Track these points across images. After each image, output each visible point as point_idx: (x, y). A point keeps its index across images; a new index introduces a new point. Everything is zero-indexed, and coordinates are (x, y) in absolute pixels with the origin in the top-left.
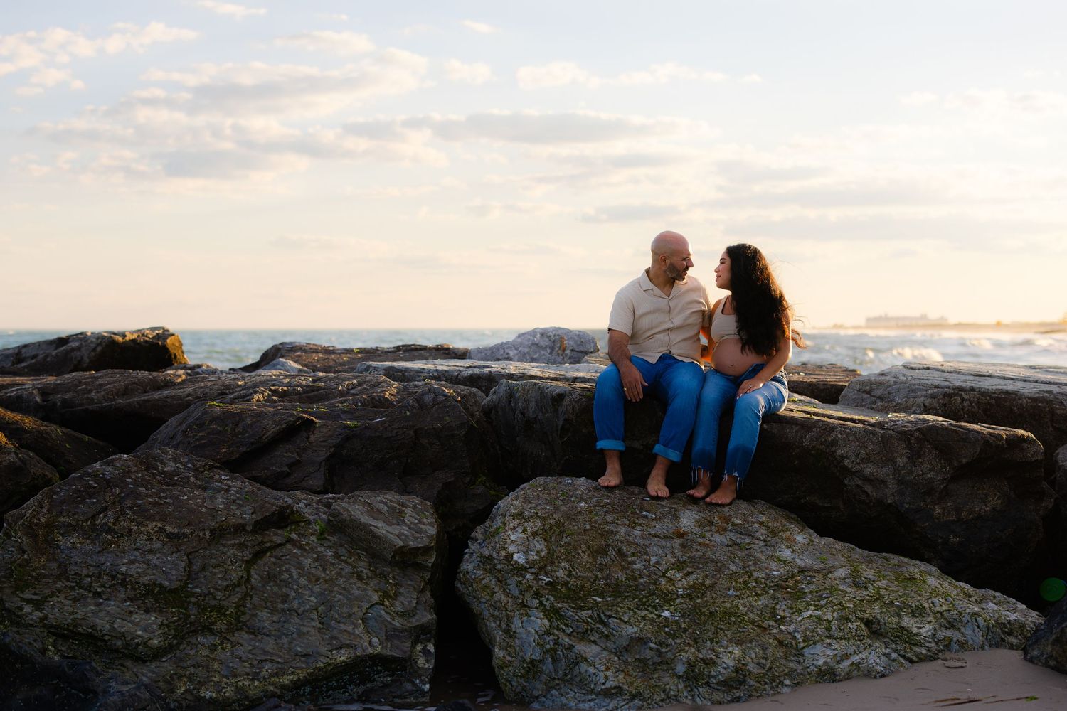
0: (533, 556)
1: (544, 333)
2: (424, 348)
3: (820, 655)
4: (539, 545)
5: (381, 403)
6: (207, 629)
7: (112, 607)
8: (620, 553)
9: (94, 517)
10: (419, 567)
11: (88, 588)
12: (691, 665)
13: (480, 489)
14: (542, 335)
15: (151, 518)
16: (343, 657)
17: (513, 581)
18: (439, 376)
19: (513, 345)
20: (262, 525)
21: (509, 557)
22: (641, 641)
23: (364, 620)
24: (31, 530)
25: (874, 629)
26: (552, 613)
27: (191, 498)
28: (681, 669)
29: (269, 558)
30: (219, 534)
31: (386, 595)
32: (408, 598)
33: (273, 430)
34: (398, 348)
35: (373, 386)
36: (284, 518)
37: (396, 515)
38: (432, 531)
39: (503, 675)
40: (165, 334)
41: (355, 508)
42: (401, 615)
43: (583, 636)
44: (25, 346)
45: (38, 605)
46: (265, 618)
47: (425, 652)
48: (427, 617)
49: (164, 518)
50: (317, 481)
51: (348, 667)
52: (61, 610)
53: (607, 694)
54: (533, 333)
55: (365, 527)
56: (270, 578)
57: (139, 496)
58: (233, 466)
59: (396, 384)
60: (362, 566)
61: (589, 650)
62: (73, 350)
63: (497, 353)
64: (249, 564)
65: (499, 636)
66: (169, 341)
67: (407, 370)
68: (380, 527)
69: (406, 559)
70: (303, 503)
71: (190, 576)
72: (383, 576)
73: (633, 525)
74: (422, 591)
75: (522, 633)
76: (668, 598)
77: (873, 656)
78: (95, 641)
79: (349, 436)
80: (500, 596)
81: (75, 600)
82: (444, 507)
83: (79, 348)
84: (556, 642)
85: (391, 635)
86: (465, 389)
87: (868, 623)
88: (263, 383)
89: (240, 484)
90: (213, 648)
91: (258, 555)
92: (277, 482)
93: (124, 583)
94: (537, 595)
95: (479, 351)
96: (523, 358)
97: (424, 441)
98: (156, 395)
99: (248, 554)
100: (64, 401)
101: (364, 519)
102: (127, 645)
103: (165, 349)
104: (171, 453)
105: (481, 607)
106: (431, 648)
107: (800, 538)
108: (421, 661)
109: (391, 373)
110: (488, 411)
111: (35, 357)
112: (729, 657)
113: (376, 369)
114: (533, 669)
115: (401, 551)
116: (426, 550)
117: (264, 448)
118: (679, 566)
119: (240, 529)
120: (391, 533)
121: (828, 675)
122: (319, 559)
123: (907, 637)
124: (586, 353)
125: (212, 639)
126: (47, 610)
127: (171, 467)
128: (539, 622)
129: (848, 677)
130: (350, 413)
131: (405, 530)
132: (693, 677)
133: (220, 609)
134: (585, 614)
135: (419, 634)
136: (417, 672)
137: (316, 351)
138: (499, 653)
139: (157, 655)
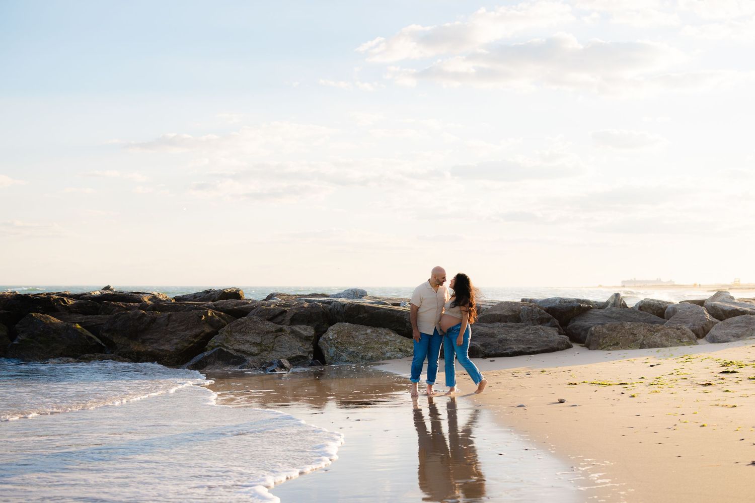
0: (334, 337)
1: (352, 290)
2: (318, 295)
3: (388, 355)
4: (336, 336)
5: (304, 307)
6: (266, 350)
7: (247, 346)
8: (353, 337)
9: (241, 329)
10: (310, 340)
11: (241, 343)
12: (362, 356)
13: (325, 326)
14: (351, 291)
15: (253, 330)
16: (294, 355)
17: (329, 342)
18: (319, 301)
19: (342, 294)
20: (277, 331)
21: (329, 338)
22: (354, 352)
23: (299, 349)
24: (227, 332)
25: (401, 350)
26: (337, 348)
27: (261, 326)
28: (360, 357)
29: (278, 338)
30: (268, 333)
31: (303, 345)
32: (307, 346)
33: (278, 312)
34: (310, 295)
35: (301, 304)
36: (281, 330)
37: (305, 330)
38: (313, 333)
39: (326, 360)
40: (238, 290)
41: (297, 328)
42: (306, 349)
43: (343, 352)
44: (196, 293)
45: (232, 346)
46: (278, 349)
47: (311, 356)
48: (311, 349)
49: (255, 329)
50: (289, 323)
51: (295, 358)
52: (237, 347)
53: (346, 361)
54: (349, 290)
55: (299, 332)
56: (279, 341)
57: (250, 325)
58: (270, 320)
59: (307, 303)
60: (298, 340)
61: (343, 354)
62: (212, 294)
63: (337, 296)
64: (274, 339)
65: (326, 352)
66: (240, 292)
67: (311, 300)
68: (302, 332)
69: (307, 339)
70: (285, 327)
71: (262, 341)
72: (303, 342)
73: (356, 332)
74: (311, 345)
75: (330, 351)
76: (360, 345)
77: (399, 355)
78: (244, 352)
79: (296, 314)
80: (327, 345)
81: (239, 345)
82: (316, 329)
83: (214, 294)
84: (337, 353)
85: (304, 352)
86: (325, 305)
87: (400, 349)
88: (273, 303)
89: (271, 323)
90: (268, 354)
91: (276, 337)
92: (279, 323)
93: (249, 342)
94: (334, 344)
95: (333, 295)
96: (345, 297)
97: (313, 315)
98: (245, 306)
99: (274, 337)
100: (221, 307)
101: (298, 330)
102: (251, 353)
103: (239, 294)
104: (255, 317)
105: (323, 348)
106: (312, 355)
107: (393, 335)
108: (310, 357)
109: (306, 301)
110: (330, 310)
111: (200, 297)
112: (370, 354)
113: (302, 300)
114: (332, 358)
115: (306, 337)
116: (312, 337)
117: (276, 316)
118: (364, 339)
119: (272, 332)
120: (305, 333)
121: (390, 358)
122: (289, 338)
123: (407, 352)
124: (363, 296)
125: (267, 352)
126: (233, 346)
127: (255, 320)
128: (334, 349)
129: (394, 358)
130: (296, 309)
131: (307, 332)
132: (363, 358)
133: (269, 347)
134: (343, 348)
135: (310, 352)
136: (309, 359)
137: (285, 295)
138: (326, 356)
139: (257, 355)
